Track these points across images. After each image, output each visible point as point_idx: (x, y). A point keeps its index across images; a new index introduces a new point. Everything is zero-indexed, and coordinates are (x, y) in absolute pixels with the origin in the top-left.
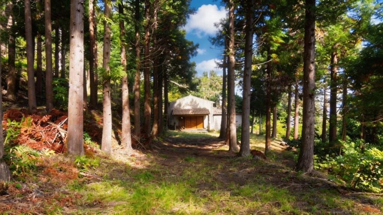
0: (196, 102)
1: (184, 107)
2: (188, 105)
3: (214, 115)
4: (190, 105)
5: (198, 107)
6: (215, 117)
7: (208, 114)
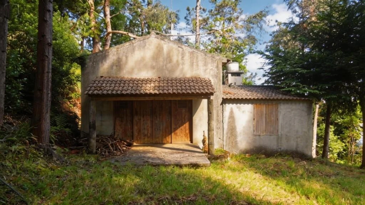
0: (169, 59)
1: (132, 71)
2: (145, 66)
3: (225, 101)
4: (153, 68)
5: (177, 74)
6: (228, 107)
7: (207, 95)
